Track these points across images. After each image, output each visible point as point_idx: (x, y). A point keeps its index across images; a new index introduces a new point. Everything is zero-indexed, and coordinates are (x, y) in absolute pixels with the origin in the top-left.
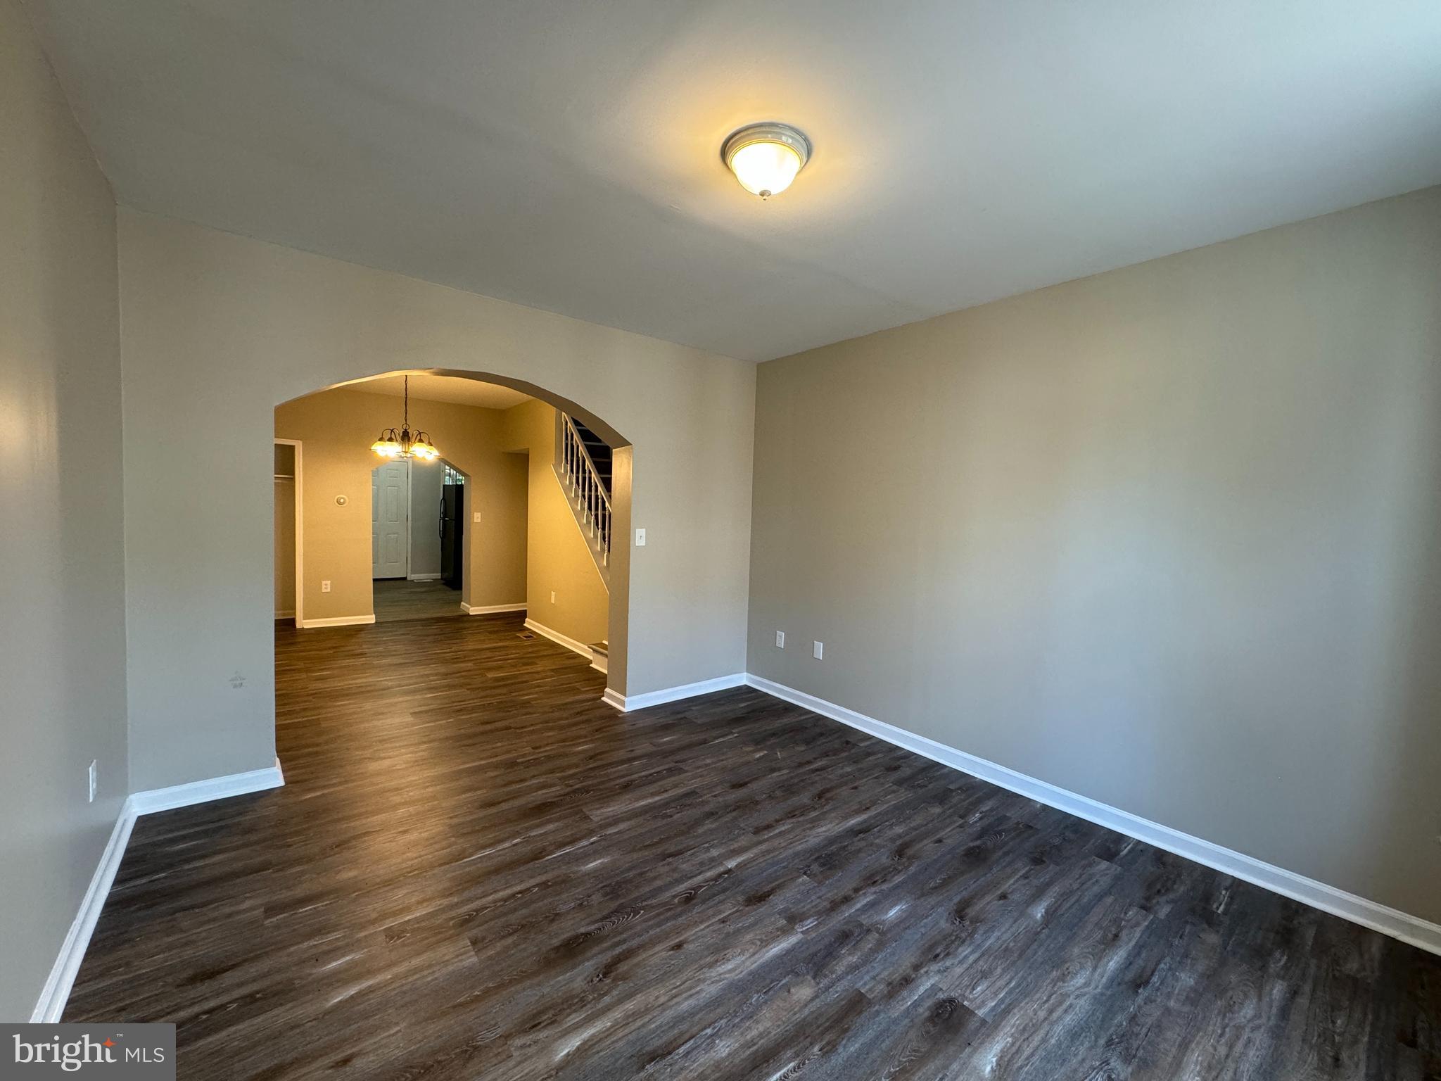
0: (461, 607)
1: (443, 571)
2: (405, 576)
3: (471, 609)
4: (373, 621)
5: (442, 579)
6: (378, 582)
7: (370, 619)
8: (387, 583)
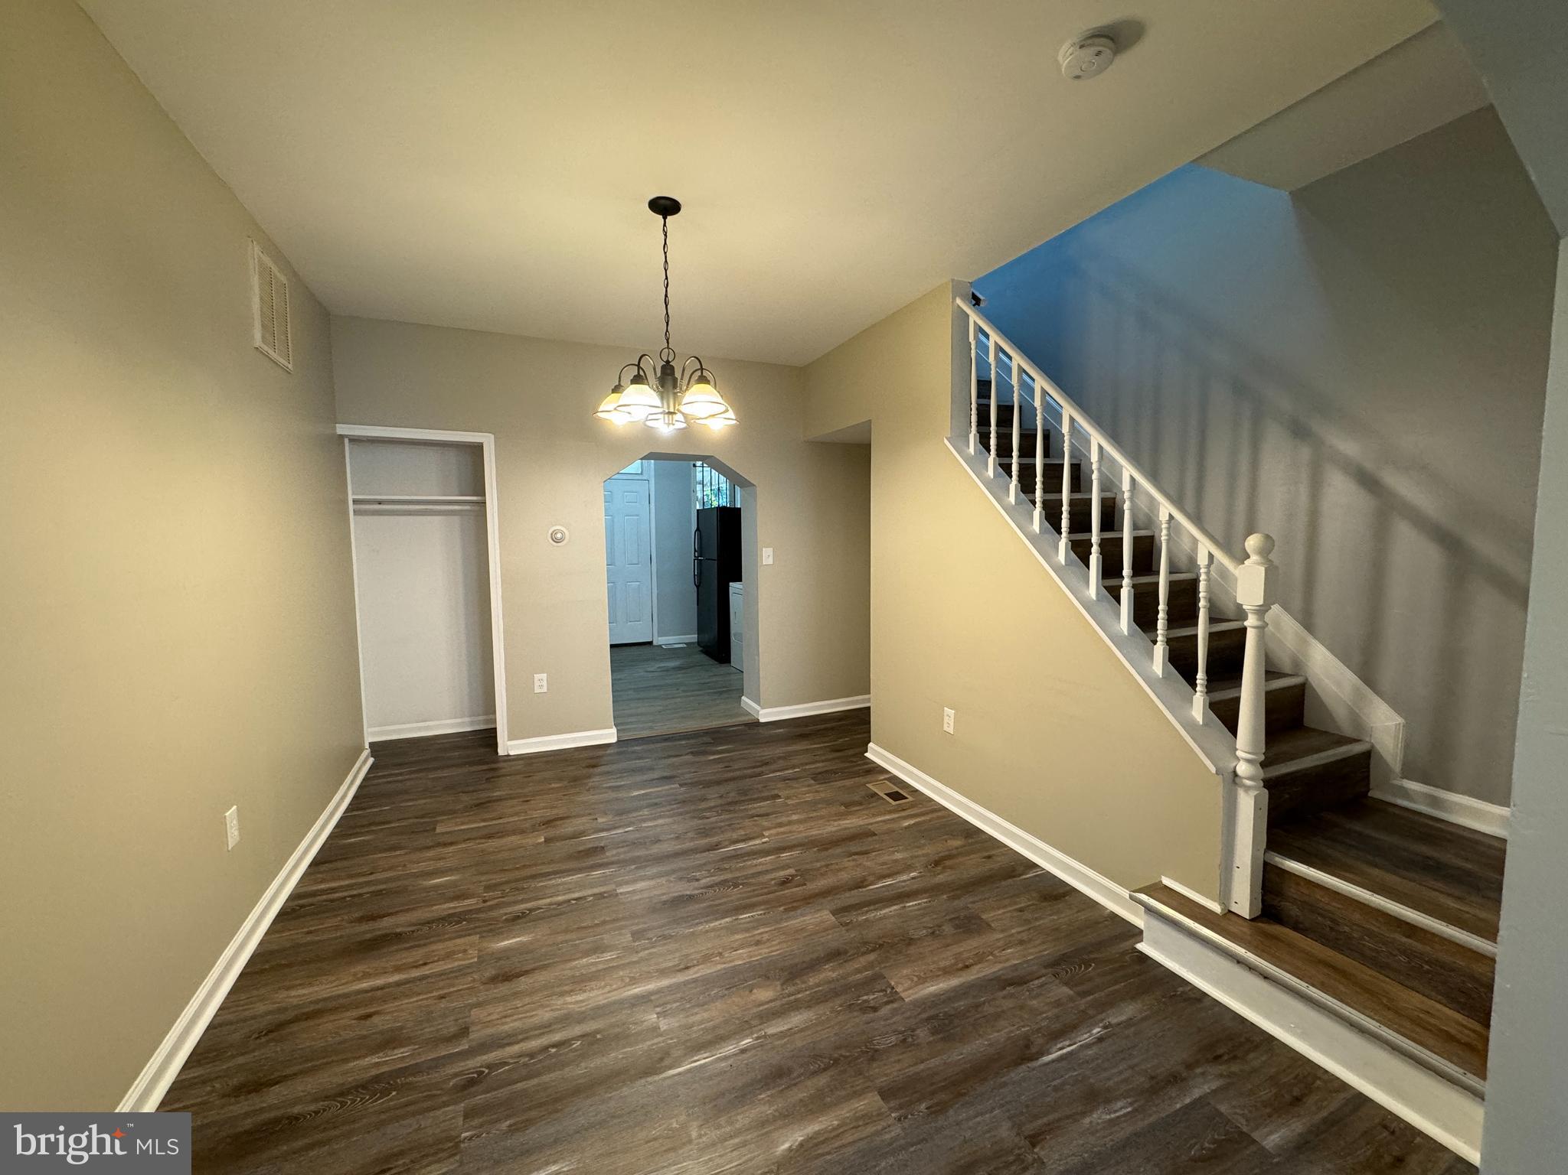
0: (742, 705)
1: (700, 630)
2: (651, 640)
3: (762, 712)
4: (614, 740)
5: (699, 643)
6: (616, 649)
7: (609, 735)
8: (627, 649)
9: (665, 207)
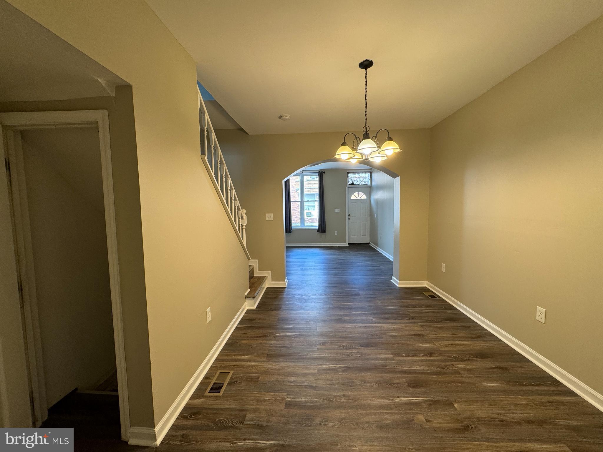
9: (366, 65)
